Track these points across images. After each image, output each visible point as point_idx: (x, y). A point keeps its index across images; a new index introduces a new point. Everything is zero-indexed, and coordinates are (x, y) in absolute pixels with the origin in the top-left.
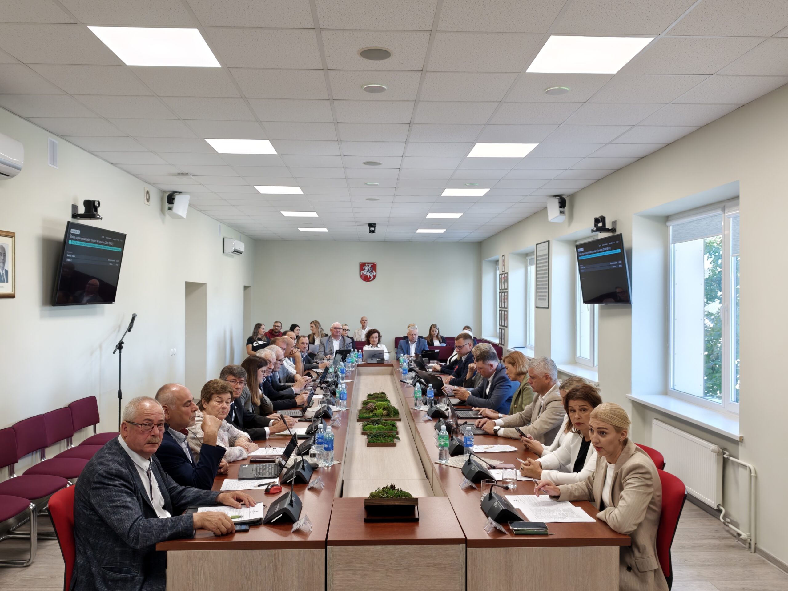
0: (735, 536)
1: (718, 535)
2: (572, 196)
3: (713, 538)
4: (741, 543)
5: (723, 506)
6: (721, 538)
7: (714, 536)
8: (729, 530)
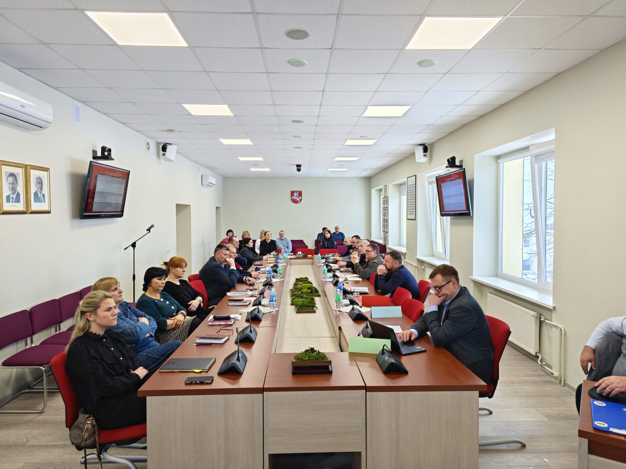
0: (549, 375)
1: (537, 373)
2: (432, 145)
3: (534, 375)
4: (554, 380)
5: (540, 353)
6: (539, 376)
7: (534, 374)
8: (544, 370)
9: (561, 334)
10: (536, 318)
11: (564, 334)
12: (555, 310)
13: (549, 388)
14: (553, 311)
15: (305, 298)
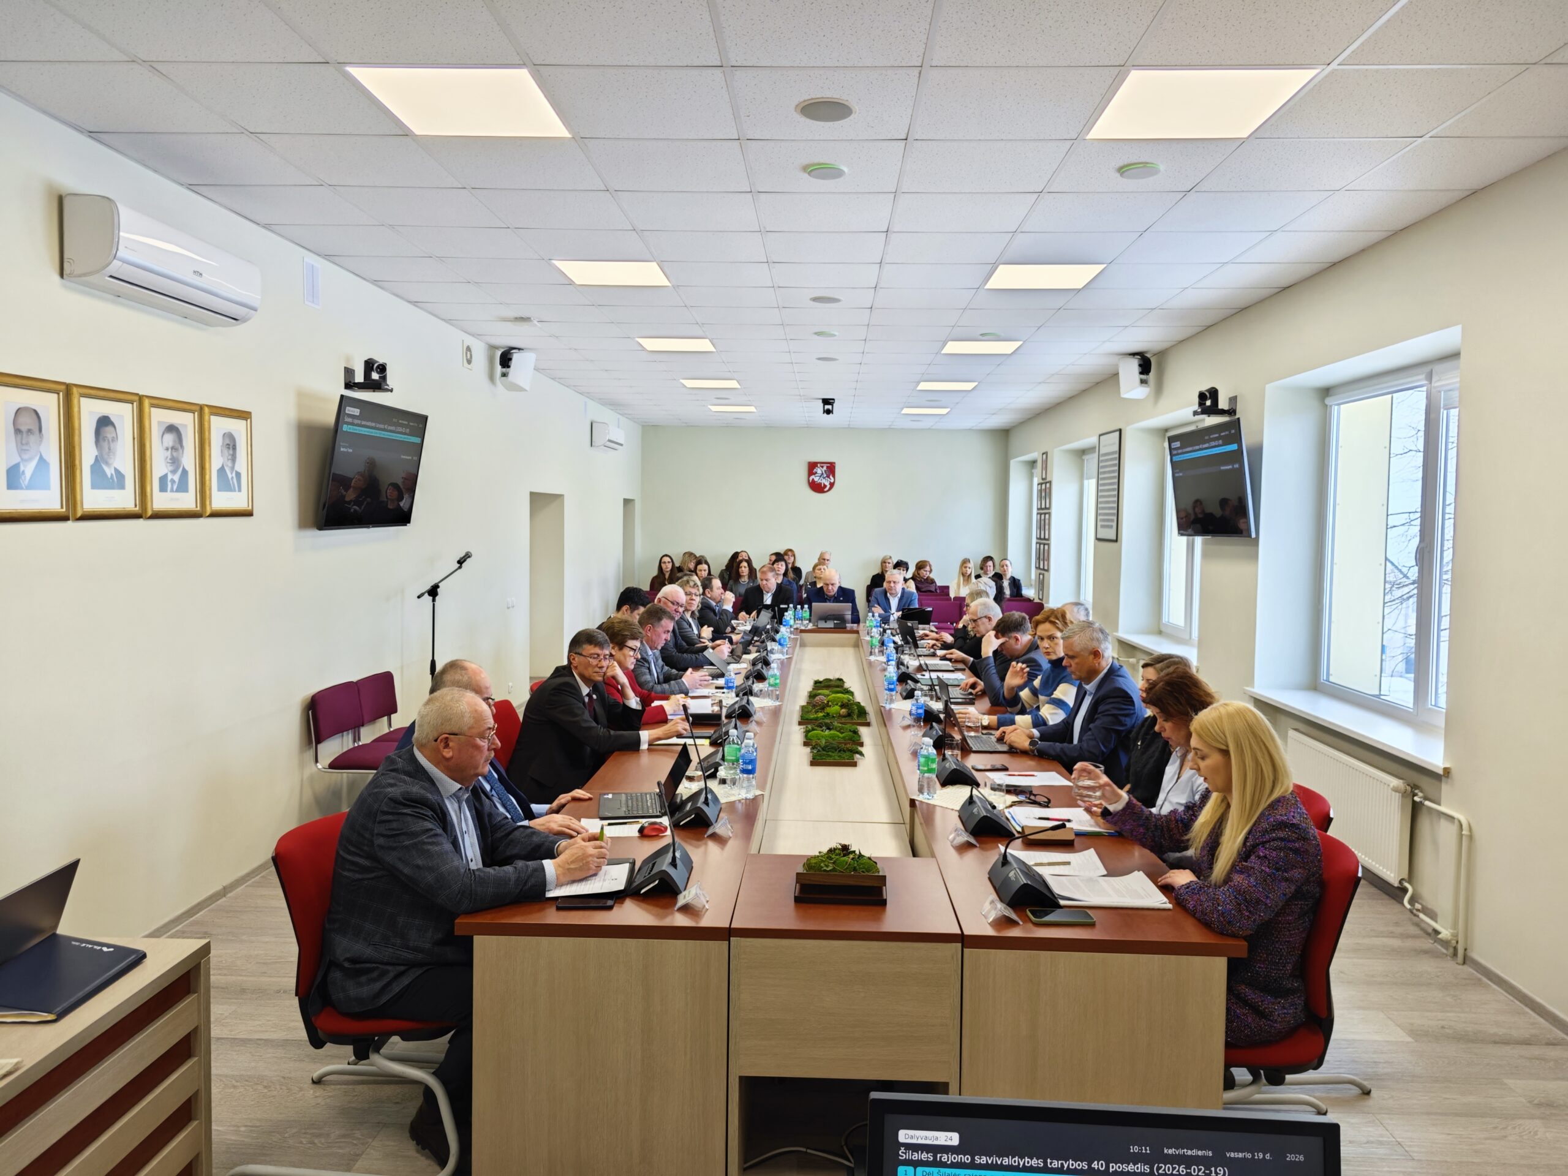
0: (1429, 934)
1: (1399, 930)
2: (1162, 354)
3: (1391, 935)
4: (1439, 947)
5: (1410, 882)
6: (1405, 936)
7: (1392, 933)
8: (1418, 925)
9: (1461, 836)
10: (1404, 794)
11: (1467, 836)
12: (1448, 777)
13: (1427, 966)
14: (1443, 778)
15: (838, 729)
